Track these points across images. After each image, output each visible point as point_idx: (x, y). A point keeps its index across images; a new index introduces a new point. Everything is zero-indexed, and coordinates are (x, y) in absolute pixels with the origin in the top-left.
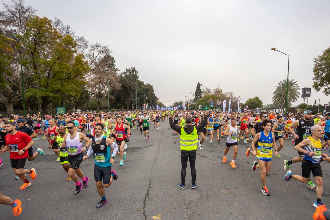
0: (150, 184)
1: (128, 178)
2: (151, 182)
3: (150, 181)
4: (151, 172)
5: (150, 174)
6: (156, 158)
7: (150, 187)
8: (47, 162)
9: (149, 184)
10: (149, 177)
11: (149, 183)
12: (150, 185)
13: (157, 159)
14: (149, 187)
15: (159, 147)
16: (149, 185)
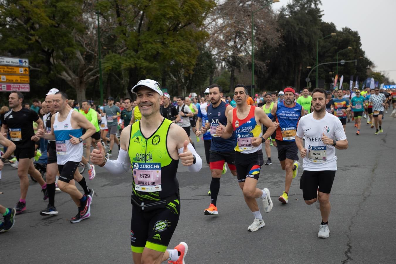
0: (349, 251)
1: (292, 231)
2: (350, 247)
3: (348, 245)
4: (352, 223)
5: (350, 230)
6: (366, 194)
7: (349, 258)
9: (346, 250)
10: (348, 236)
11: (346, 248)
12: (349, 254)
13: (369, 196)
14: (346, 259)
15: (373, 170)
16: (346, 253)
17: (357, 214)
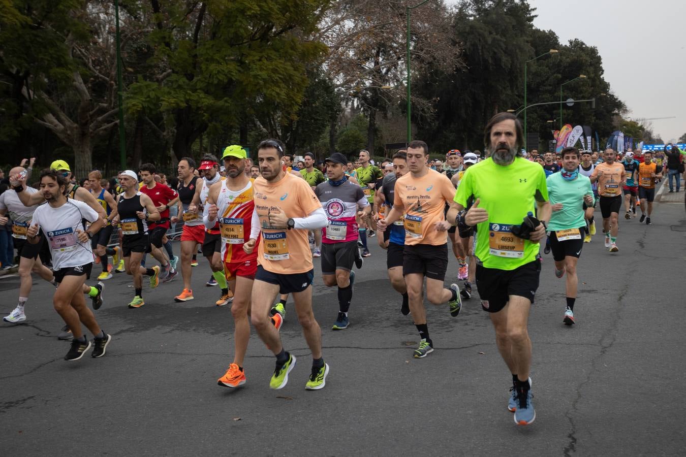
0: (572, 447)
1: (470, 412)
2: (575, 440)
3: (570, 436)
4: (580, 396)
5: (574, 405)
6: (606, 342)
8: (173, 330)
9: (567, 445)
10: (570, 419)
11: (567, 442)
12: (571, 453)
13: (611, 345)
15: (621, 298)
16: (567, 451)
17: (588, 378)
